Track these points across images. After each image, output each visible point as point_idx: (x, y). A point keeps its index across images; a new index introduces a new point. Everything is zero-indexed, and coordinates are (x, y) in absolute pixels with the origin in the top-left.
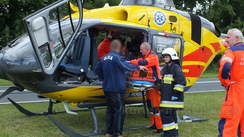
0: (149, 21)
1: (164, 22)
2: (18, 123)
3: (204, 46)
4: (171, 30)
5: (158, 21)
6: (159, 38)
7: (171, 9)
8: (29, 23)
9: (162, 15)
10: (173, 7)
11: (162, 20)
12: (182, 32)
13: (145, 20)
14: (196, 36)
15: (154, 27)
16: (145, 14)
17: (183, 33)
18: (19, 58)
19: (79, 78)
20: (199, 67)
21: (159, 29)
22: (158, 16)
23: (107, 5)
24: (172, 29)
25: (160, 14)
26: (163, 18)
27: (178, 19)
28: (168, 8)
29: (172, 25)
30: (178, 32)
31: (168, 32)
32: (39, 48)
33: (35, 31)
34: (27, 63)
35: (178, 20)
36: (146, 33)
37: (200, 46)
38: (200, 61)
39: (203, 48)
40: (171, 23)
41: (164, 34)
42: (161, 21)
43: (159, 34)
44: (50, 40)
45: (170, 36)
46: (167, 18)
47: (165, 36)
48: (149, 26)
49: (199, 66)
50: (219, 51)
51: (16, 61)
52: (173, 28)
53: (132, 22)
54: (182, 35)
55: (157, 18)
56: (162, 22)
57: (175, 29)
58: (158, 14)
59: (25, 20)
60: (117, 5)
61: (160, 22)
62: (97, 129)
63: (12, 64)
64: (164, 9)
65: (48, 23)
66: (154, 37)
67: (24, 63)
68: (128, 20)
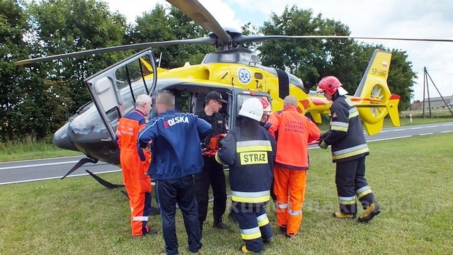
0: (233, 79)
1: (249, 80)
2: (96, 198)
4: (257, 88)
5: (242, 79)
6: (244, 97)
7: (256, 66)
8: (91, 84)
9: (246, 72)
10: (259, 64)
13: (228, 78)
14: (284, 92)
15: (238, 85)
16: (228, 71)
17: (270, 90)
18: (88, 126)
21: (244, 87)
22: (242, 73)
23: (187, 64)
24: (258, 86)
25: (244, 71)
26: (248, 76)
27: (264, 75)
28: (253, 64)
29: (257, 82)
30: (264, 90)
31: (254, 89)
32: (107, 113)
33: (99, 94)
34: (99, 131)
35: (264, 77)
36: (230, 92)
41: (249, 93)
43: (244, 92)
44: (119, 104)
45: (256, 94)
46: (252, 75)
47: (251, 95)
48: (233, 84)
50: (309, 109)
51: (85, 130)
53: (214, 81)
54: (269, 93)
55: (241, 75)
56: (247, 79)
57: (261, 86)
58: (242, 71)
59: (86, 82)
60: (199, 63)
61: (244, 79)
63: (80, 133)
64: (249, 65)
65: (115, 84)
66: (239, 96)
67: (95, 131)
68: (210, 79)
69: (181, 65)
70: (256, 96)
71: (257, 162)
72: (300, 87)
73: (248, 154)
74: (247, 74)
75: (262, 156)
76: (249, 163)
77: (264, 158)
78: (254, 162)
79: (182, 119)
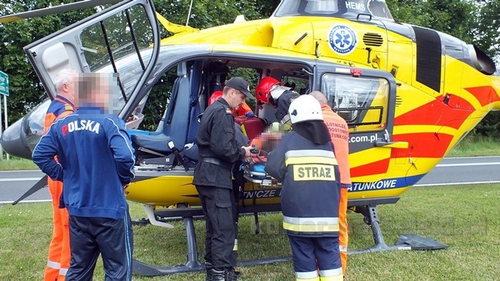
0: (317, 45)
1: (351, 47)
3: (448, 94)
4: (369, 62)
5: (338, 46)
6: (338, 78)
7: (372, 21)
8: (34, 54)
9: (347, 33)
10: (389, 18)
11: (348, 43)
12: (393, 66)
14: (429, 71)
15: (327, 56)
16: (308, 31)
17: (397, 67)
19: (168, 160)
20: (438, 137)
21: (339, 60)
22: (338, 35)
23: (240, 19)
24: (371, 59)
25: (343, 29)
26: (350, 40)
27: (385, 39)
28: (365, 18)
29: (369, 52)
30: (385, 68)
31: (362, 66)
33: (49, 70)
35: (385, 42)
36: (309, 69)
37: (437, 94)
38: (439, 124)
39: (446, 97)
40: (367, 49)
41: (348, 71)
42: (346, 44)
43: (338, 70)
45: (363, 74)
46: (360, 38)
47: (352, 75)
48: (316, 55)
49: (436, 134)
50: (494, 104)
52: (372, 57)
53: (282, 48)
54: (393, 72)
55: (335, 38)
56: (346, 46)
57: (377, 60)
58: (339, 31)
61: (342, 46)
62: (193, 260)
64: (356, 20)
65: (79, 54)
66: (326, 77)
68: (273, 45)
69: (228, 19)
70: (362, 76)
71: (316, 178)
72: (467, 61)
73: (304, 167)
74: (348, 36)
75: (325, 171)
76: (305, 178)
77: (329, 172)
78: (311, 178)
79: (89, 124)
